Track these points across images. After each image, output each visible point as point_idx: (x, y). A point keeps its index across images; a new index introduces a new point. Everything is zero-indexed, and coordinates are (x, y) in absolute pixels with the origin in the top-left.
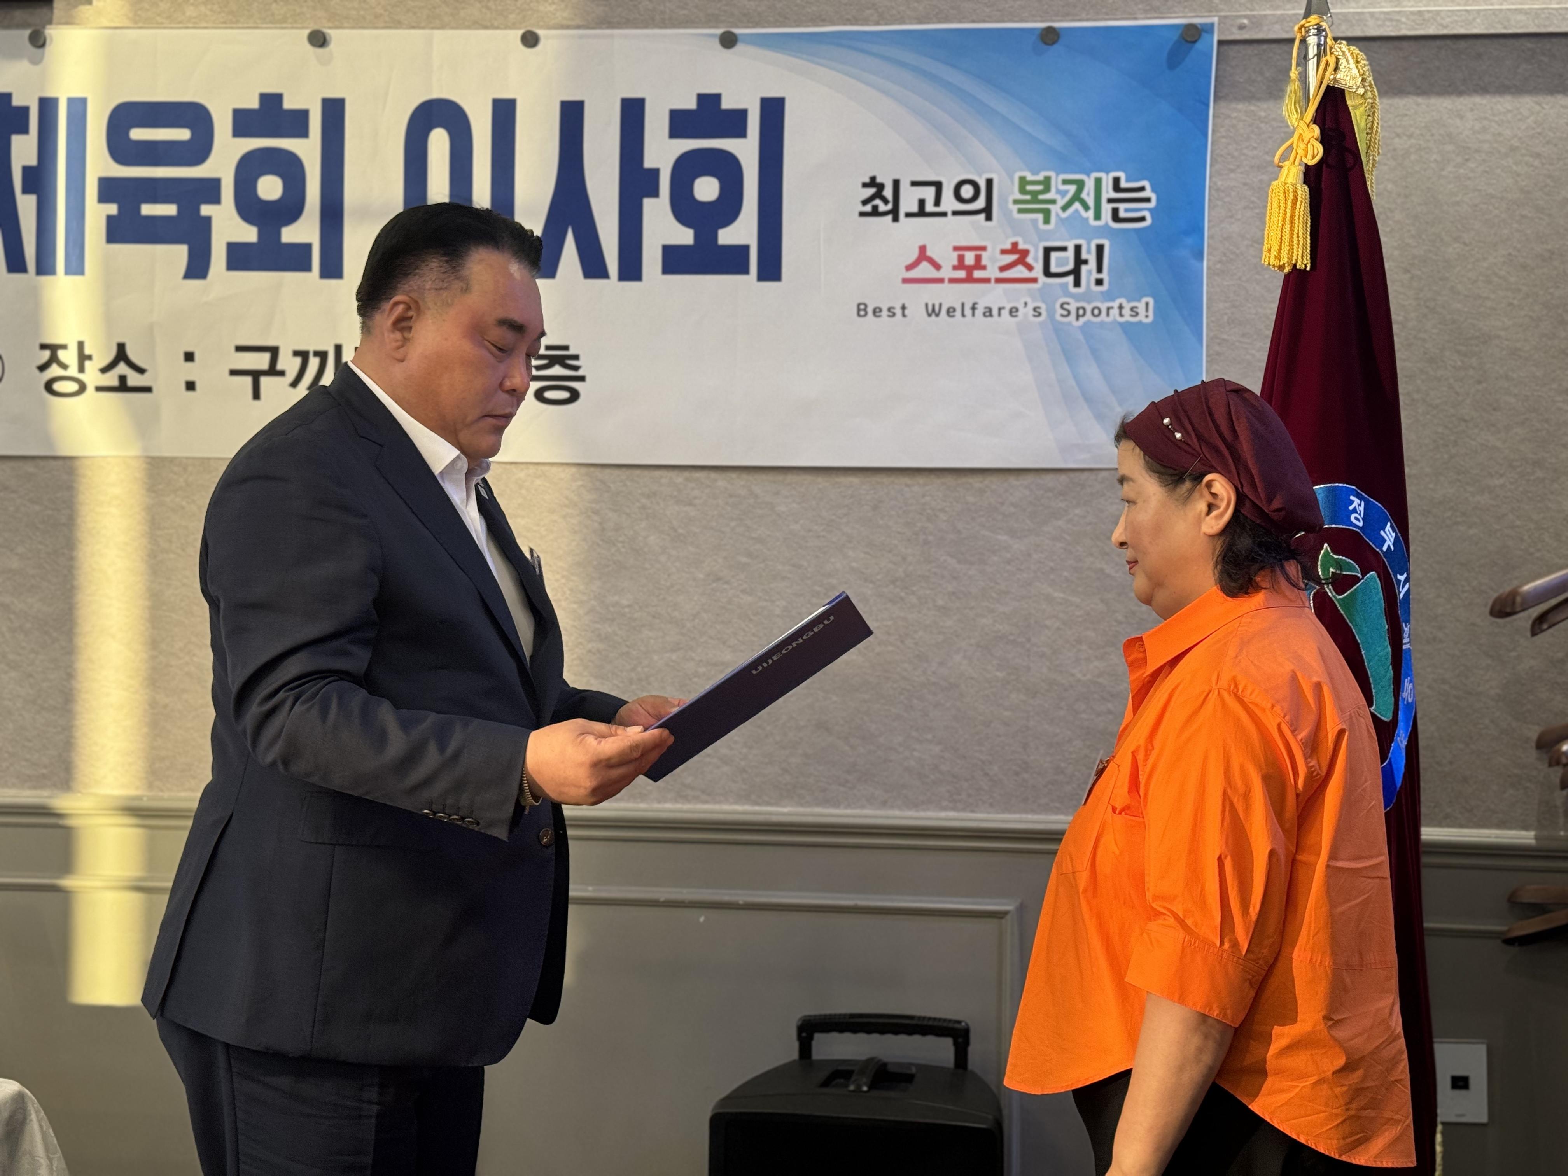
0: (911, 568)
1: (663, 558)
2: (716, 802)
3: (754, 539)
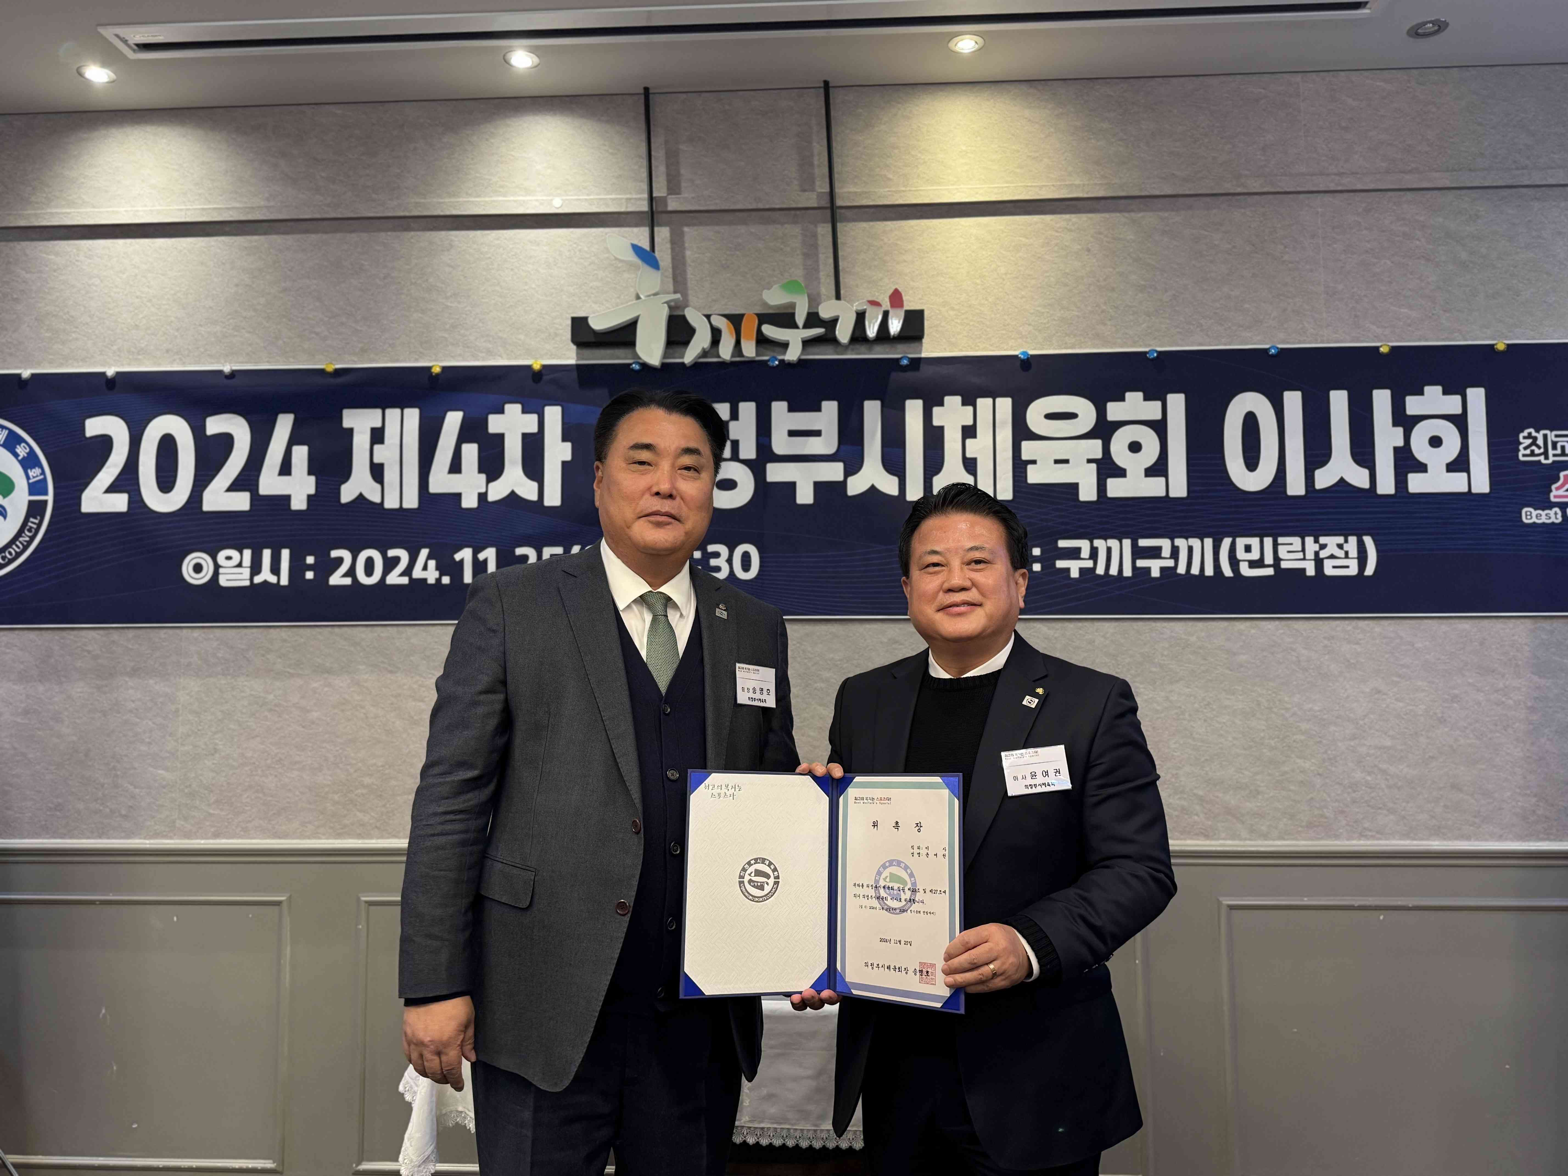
0: (1507, 683)
1: (1341, 679)
2: (1387, 839)
3: (1402, 665)
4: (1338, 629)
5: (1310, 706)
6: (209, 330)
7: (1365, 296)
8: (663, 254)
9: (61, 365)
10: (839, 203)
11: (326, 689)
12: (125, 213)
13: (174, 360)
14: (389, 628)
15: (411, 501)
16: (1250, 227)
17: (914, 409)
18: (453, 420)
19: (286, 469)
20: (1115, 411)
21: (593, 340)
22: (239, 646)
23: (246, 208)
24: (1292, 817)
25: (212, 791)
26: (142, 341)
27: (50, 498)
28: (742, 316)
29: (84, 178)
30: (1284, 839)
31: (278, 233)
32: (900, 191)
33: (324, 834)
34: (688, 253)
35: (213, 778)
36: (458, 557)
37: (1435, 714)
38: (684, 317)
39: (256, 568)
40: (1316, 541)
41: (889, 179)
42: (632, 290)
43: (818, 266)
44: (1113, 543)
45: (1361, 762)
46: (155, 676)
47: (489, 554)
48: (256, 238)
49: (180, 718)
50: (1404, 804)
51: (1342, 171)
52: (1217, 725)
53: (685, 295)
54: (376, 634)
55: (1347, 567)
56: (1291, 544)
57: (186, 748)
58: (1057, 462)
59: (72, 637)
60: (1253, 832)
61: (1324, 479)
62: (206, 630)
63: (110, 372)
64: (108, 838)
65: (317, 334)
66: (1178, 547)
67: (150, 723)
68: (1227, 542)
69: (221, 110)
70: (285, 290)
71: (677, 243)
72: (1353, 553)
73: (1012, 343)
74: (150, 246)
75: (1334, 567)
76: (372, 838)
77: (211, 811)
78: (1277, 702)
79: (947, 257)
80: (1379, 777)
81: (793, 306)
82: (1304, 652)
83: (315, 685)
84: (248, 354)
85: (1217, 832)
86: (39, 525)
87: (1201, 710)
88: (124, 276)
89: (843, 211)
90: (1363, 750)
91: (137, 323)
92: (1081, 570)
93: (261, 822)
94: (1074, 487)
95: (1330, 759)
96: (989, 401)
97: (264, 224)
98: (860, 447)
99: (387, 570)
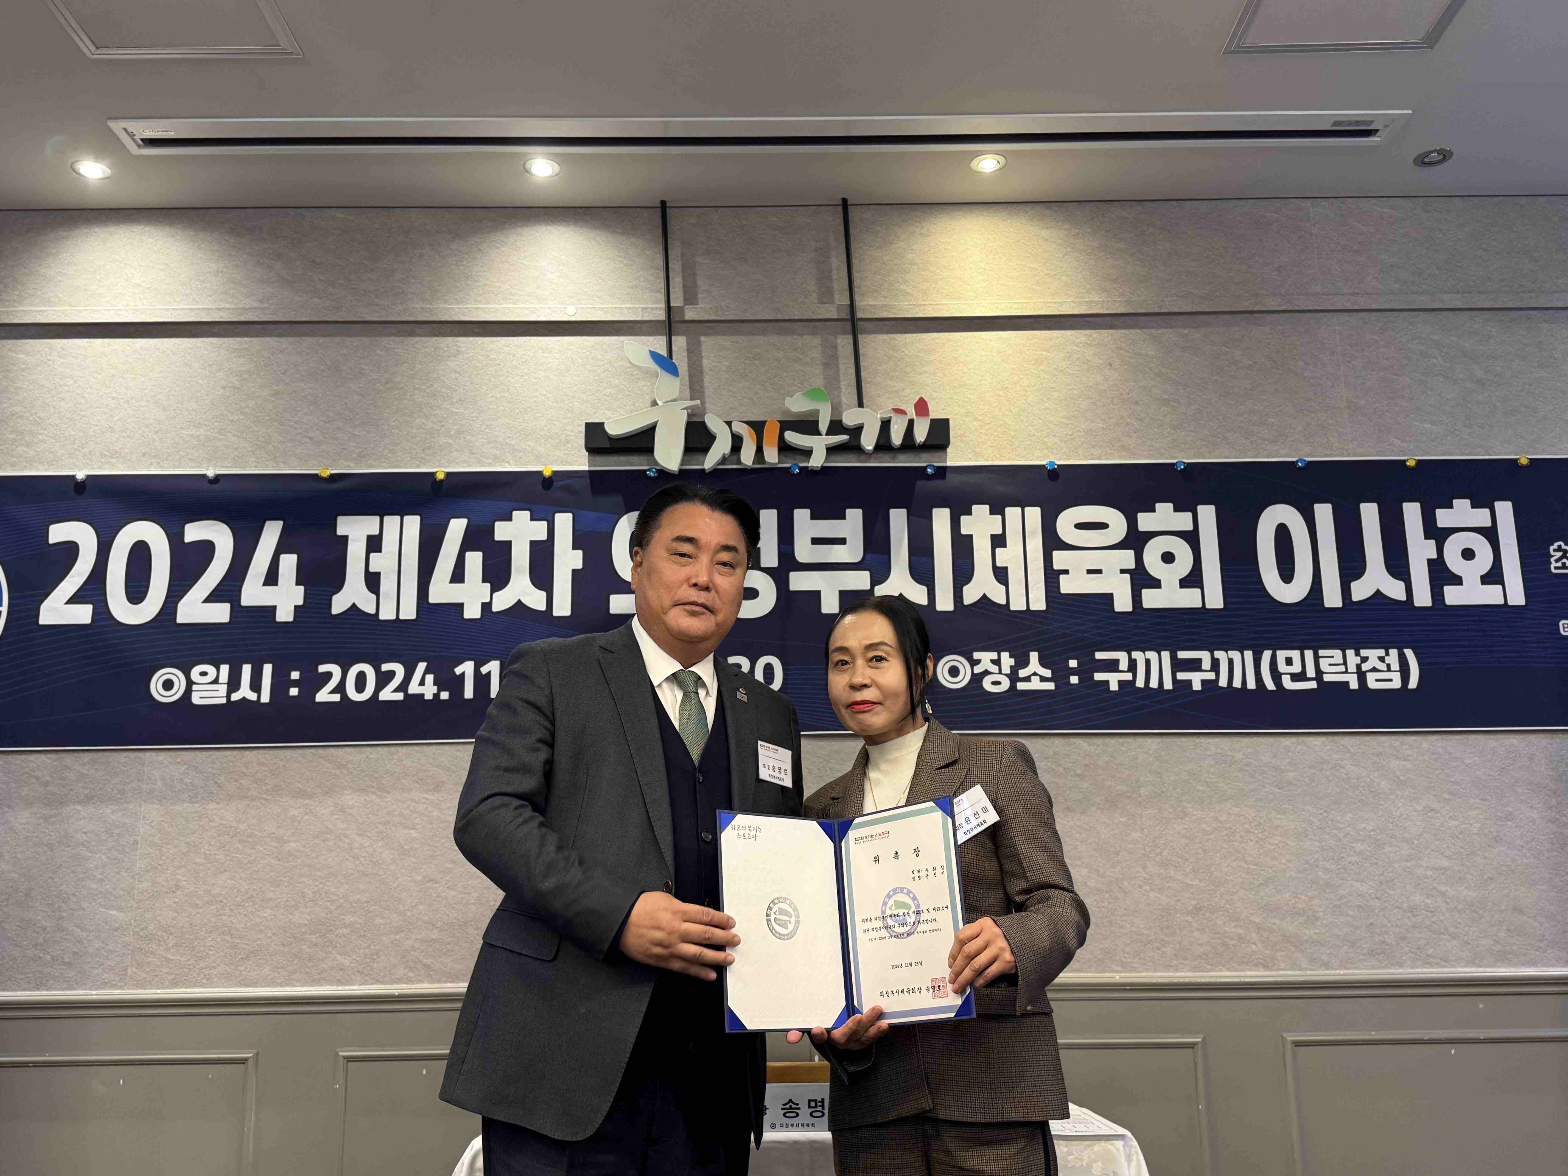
1: (1393, 797)
2: (1451, 966)
3: (1452, 782)
4: (1385, 745)
5: (1364, 825)
6: (192, 433)
7: (1387, 411)
8: (680, 359)
10: (860, 315)
11: (307, 817)
12: (105, 312)
13: (151, 464)
14: (379, 749)
15: (409, 611)
16: (1269, 344)
17: (941, 518)
18: (457, 528)
19: (272, 578)
20: (1146, 522)
21: (607, 445)
22: (210, 770)
23: (238, 309)
24: (1353, 944)
25: (171, 934)
26: (116, 444)
28: (763, 423)
29: (61, 276)
30: (1346, 969)
31: (271, 336)
32: (920, 305)
33: (299, 981)
34: (705, 362)
35: (174, 919)
36: (458, 670)
37: (1490, 832)
38: (704, 422)
39: (234, 684)
40: (1357, 654)
41: (908, 293)
42: (647, 397)
43: (839, 376)
44: (1152, 655)
45: (1419, 884)
46: (113, 804)
47: (493, 667)
48: (247, 339)
49: (138, 853)
50: (1467, 928)
51: (1356, 291)
52: (1269, 846)
53: (703, 403)
54: (364, 756)
55: (1391, 680)
56: (1332, 657)
57: (143, 885)
58: (1089, 572)
59: (19, 762)
60: (1313, 960)
61: (1361, 590)
62: (172, 753)
63: (80, 475)
64: (47, 990)
65: (311, 438)
66: (1218, 659)
67: (104, 857)
68: (1267, 655)
69: (214, 211)
70: (277, 393)
71: (694, 352)
72: (1395, 666)
73: (1038, 453)
74: (131, 346)
75: (1377, 680)
76: (353, 985)
77: (170, 956)
78: (1330, 822)
79: (969, 369)
80: (1439, 900)
81: (816, 412)
82: (1352, 768)
83: (295, 812)
84: (234, 459)
85: (1276, 962)
87: (1252, 830)
88: (100, 377)
89: (863, 323)
90: (1421, 871)
91: (112, 426)
92: (1120, 683)
93: (227, 968)
94: (1109, 597)
95: (1387, 882)
96: (1018, 510)
97: (255, 326)
98: (887, 556)
99: (380, 685)
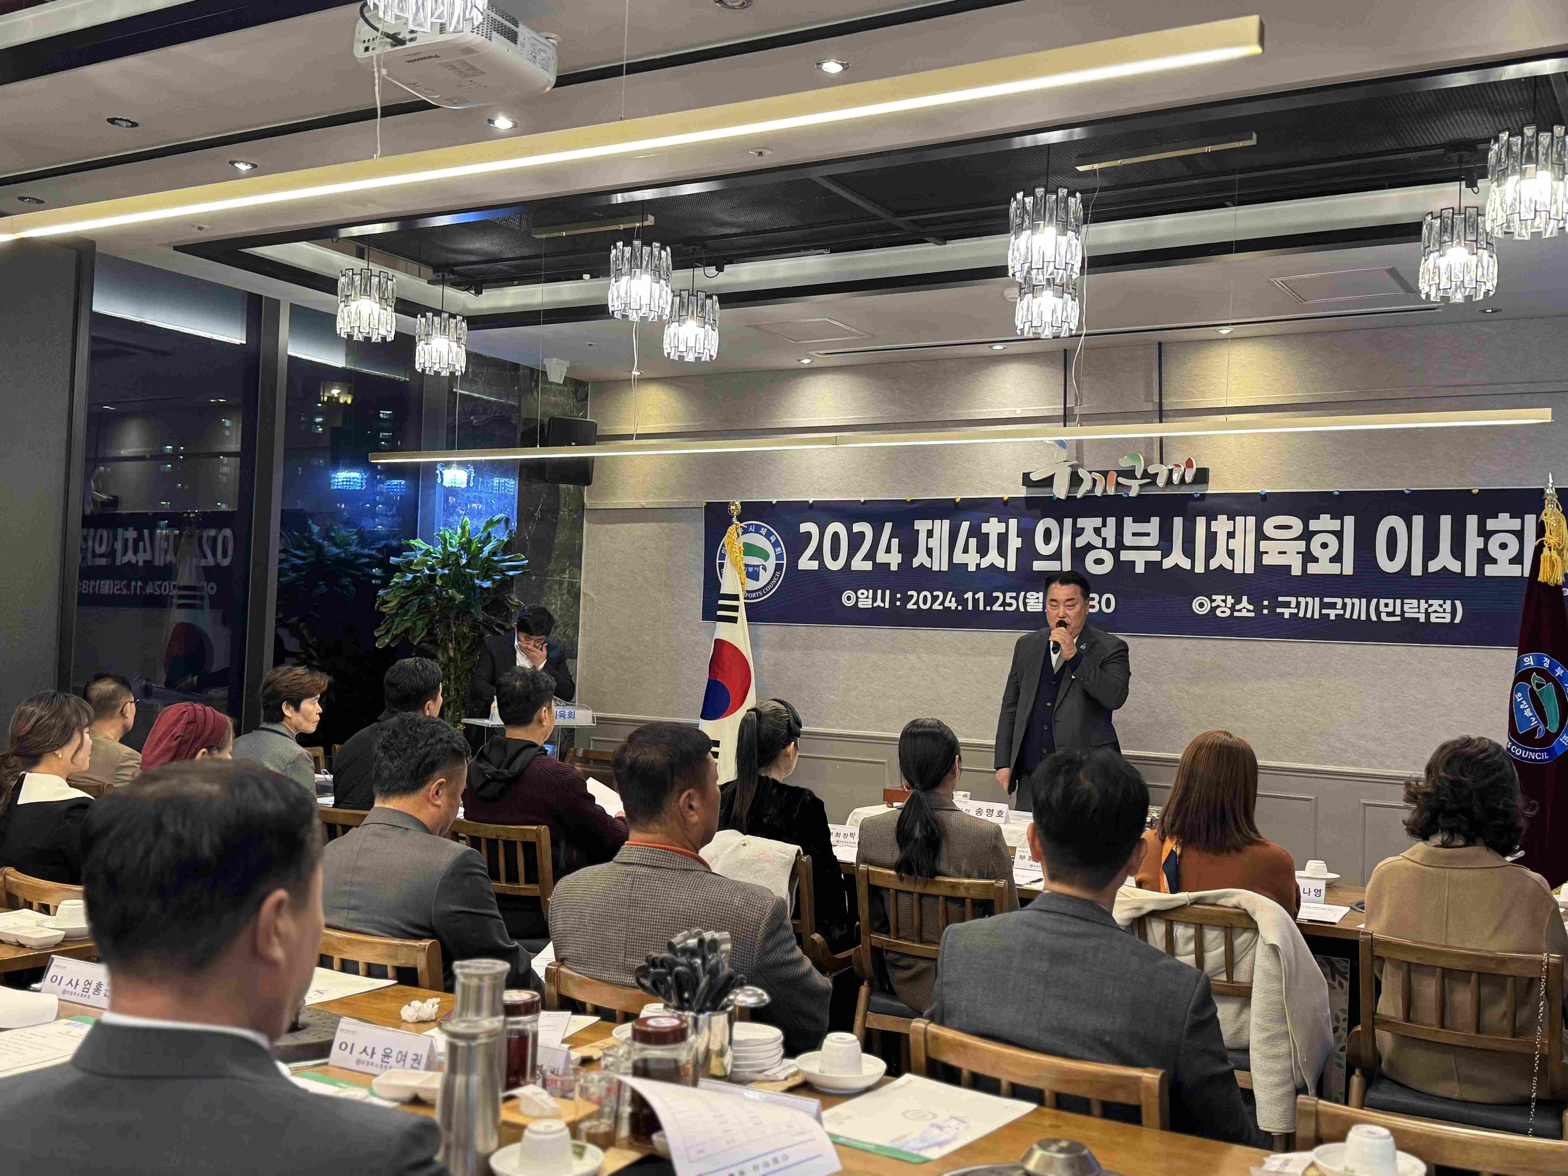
1: (1439, 682)
3: (1476, 675)
5: (1420, 696)
6: (854, 479)
7: (1468, 458)
9: (789, 497)
10: (1165, 407)
11: (905, 660)
12: (817, 421)
13: (839, 494)
14: (934, 631)
15: (945, 568)
17: (1201, 523)
18: (965, 525)
19: (888, 550)
20: (1314, 525)
21: (1033, 484)
22: (867, 637)
23: (872, 417)
25: (855, 707)
26: (824, 486)
27: (785, 562)
28: (1107, 472)
29: (799, 402)
32: (1201, 400)
35: (855, 701)
36: (966, 596)
37: (1495, 704)
38: (1079, 473)
40: (1427, 602)
41: (1194, 394)
44: (1309, 600)
46: (830, 650)
47: (980, 595)
49: (841, 672)
52: (1364, 704)
54: (928, 634)
55: (1444, 618)
56: (1412, 603)
57: (843, 686)
58: (1280, 553)
59: (794, 630)
61: (1434, 566)
62: (852, 629)
63: (811, 501)
65: (904, 480)
66: (1346, 603)
67: (828, 673)
68: (1374, 601)
69: (861, 366)
70: (889, 458)
72: (1449, 610)
73: (1258, 485)
75: (1436, 618)
77: (854, 717)
78: (1401, 693)
81: (1135, 467)
82: (1417, 664)
83: (900, 658)
84: (872, 492)
85: (1359, 763)
86: (780, 575)
87: (1356, 695)
89: (1166, 412)
91: (822, 476)
92: (1290, 614)
94: (1289, 567)
96: (1243, 518)
97: (880, 425)
98: (1171, 543)
99: (933, 603)
